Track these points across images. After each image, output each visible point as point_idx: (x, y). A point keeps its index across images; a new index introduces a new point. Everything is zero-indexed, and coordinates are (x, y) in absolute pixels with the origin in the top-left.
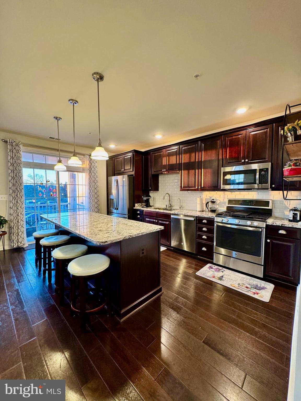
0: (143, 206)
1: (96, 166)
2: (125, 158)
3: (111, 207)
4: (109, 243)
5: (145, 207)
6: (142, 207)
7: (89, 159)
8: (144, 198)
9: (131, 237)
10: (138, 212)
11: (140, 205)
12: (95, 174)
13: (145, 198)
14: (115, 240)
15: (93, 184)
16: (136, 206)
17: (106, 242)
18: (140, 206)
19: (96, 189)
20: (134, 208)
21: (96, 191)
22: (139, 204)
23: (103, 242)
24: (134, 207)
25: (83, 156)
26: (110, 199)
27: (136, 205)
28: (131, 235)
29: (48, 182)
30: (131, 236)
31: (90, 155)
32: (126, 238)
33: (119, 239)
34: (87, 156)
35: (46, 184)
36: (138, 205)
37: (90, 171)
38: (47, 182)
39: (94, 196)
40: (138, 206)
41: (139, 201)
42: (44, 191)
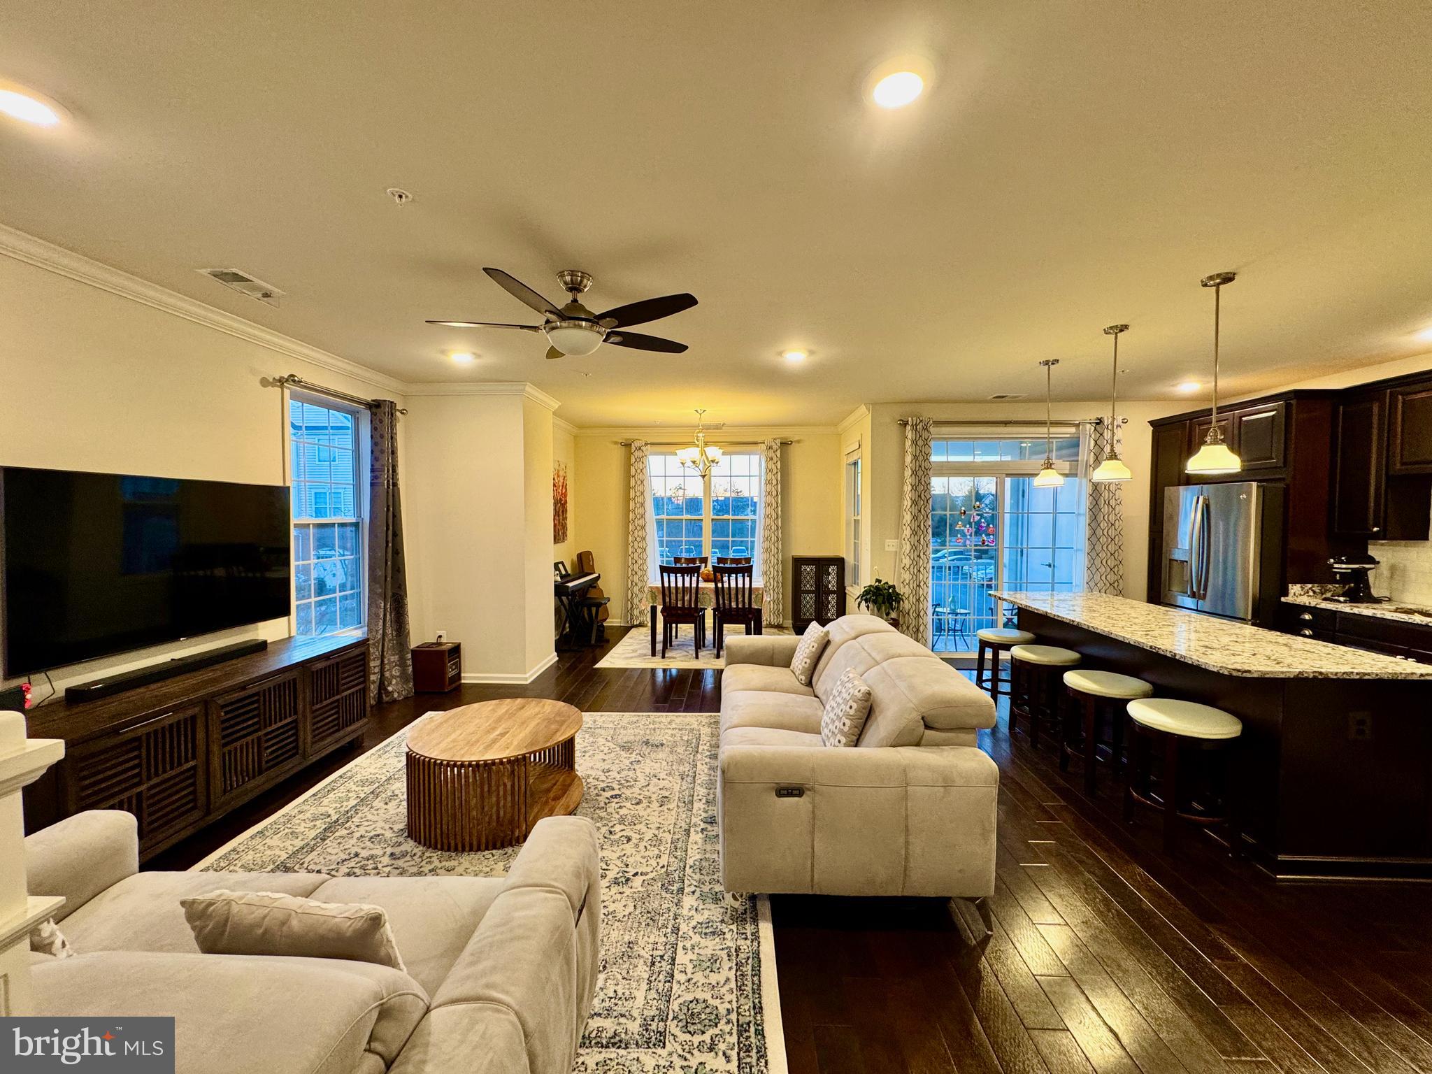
0: (1328, 595)
2: (1244, 419)
3: (1175, 588)
4: (1255, 675)
5: (1342, 599)
6: (1325, 599)
7: (1093, 436)
8: (1336, 566)
9: (1320, 677)
10: (1307, 617)
11: (1314, 592)
13: (1342, 567)
14: (1272, 672)
15: (1105, 511)
16: (1291, 592)
17: (1249, 671)
18: (1311, 593)
19: (1113, 524)
20: (1283, 599)
21: (1112, 533)
22: (1310, 586)
23: (1239, 671)
24: (1286, 594)
25: (1073, 429)
26: (1170, 560)
27: (1295, 589)
28: (1323, 670)
30: (1321, 673)
31: (1098, 424)
32: (1305, 675)
33: (1282, 672)
34: (1088, 426)
36: (1302, 588)
40: (1300, 595)
41: (1314, 574)
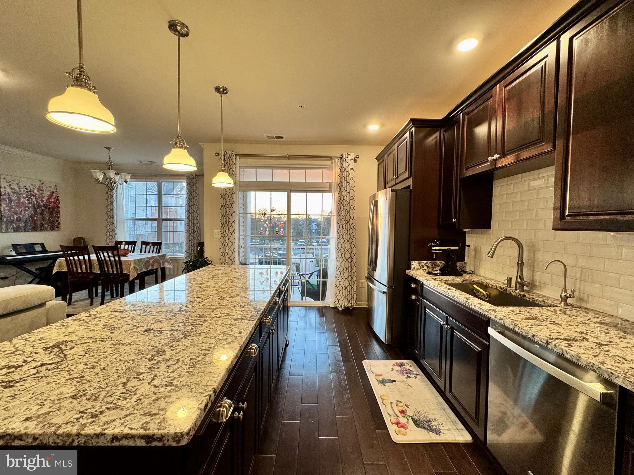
1: (350, 176)
5: (438, 272)
6: (429, 273)
7: (339, 166)
8: (434, 248)
10: (414, 286)
11: (427, 267)
12: (347, 193)
13: (437, 248)
15: (344, 212)
16: (412, 267)
19: (348, 222)
20: (406, 272)
21: (348, 227)
24: (409, 268)
25: (329, 162)
29: (274, 210)
31: (341, 158)
34: (337, 160)
35: (271, 214)
37: (340, 188)
38: (271, 211)
39: (344, 236)
40: (417, 269)
42: (267, 225)
